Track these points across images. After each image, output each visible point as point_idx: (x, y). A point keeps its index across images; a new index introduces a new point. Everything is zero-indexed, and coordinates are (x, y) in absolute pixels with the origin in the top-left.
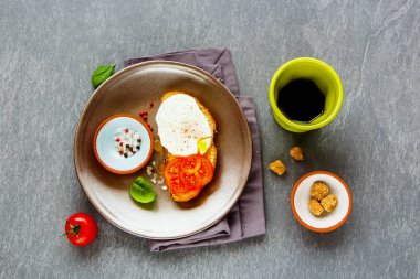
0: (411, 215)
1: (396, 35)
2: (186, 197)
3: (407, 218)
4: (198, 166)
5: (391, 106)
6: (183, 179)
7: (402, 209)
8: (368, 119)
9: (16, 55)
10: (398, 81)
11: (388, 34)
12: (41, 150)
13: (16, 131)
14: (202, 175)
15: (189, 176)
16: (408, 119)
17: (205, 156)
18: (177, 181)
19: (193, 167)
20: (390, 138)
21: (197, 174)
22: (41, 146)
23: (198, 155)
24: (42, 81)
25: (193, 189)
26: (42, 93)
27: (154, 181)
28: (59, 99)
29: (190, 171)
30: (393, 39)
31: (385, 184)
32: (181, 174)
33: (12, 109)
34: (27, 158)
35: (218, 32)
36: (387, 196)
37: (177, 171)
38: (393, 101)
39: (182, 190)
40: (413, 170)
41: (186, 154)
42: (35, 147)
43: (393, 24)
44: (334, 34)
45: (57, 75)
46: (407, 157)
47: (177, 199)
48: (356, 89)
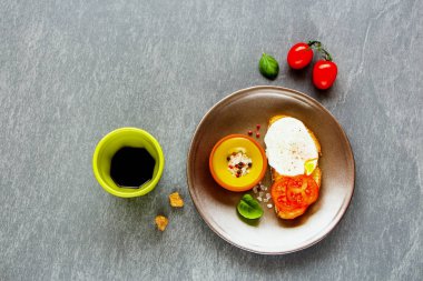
0: (406, 186)
1: (396, 19)
2: (292, 215)
3: (402, 188)
4: (304, 186)
5: (389, 84)
6: (290, 198)
7: (397, 180)
8: (367, 95)
9: (41, 26)
10: (397, 61)
11: (388, 18)
12: (61, 114)
13: (39, 96)
14: (308, 194)
15: (296, 195)
16: (405, 96)
17: (311, 177)
18: (284, 199)
19: (300, 186)
20: (388, 114)
21: (303, 193)
22: (61, 110)
23: (305, 176)
24: (64, 51)
25: (300, 207)
26: (64, 61)
27: (260, 199)
28: (80, 67)
29: (297, 190)
30: (392, 22)
31: (382, 155)
32: (289, 193)
33: (35, 75)
34: (47, 121)
35: (229, 11)
36: (384, 167)
37: (284, 189)
38: (392, 79)
39: (289, 208)
40: (409, 143)
41: (293, 174)
42: (55, 111)
43: (393, 8)
44: (338, 15)
45: (79, 45)
46: (403, 132)
47: (283, 216)
48: (358, 67)
